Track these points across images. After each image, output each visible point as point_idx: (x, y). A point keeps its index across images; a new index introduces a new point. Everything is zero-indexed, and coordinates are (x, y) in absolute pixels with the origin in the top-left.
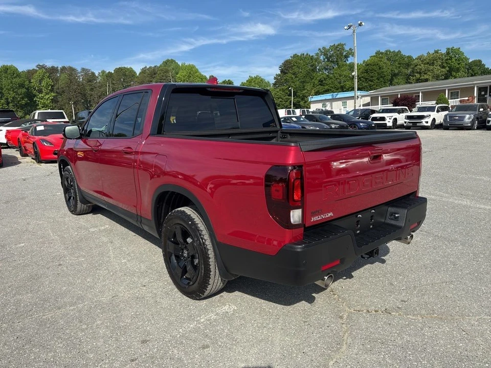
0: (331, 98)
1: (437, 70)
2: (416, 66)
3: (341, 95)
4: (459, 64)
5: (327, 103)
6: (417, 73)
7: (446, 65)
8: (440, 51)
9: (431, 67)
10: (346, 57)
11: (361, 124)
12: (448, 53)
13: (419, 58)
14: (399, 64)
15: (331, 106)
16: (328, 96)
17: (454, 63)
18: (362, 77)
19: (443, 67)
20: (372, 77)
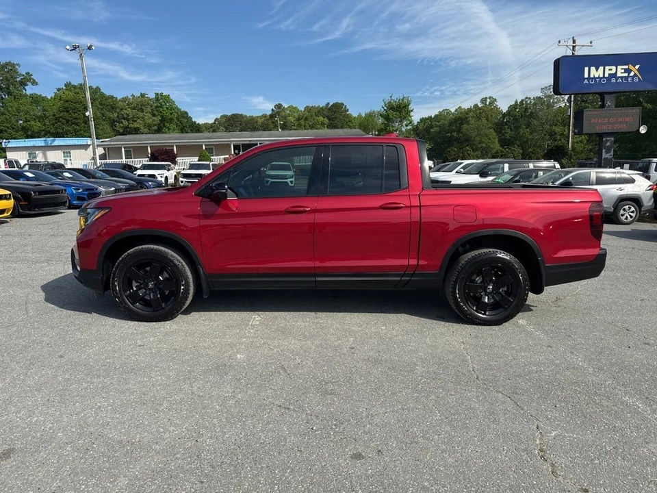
0: (43, 145)
1: (149, 119)
2: (122, 109)
3: (59, 142)
4: (171, 114)
5: (37, 152)
6: (124, 119)
7: (157, 114)
8: (146, 96)
9: (141, 114)
10: (23, 84)
11: (150, 183)
12: (157, 99)
13: (124, 100)
14: (101, 104)
15: (45, 156)
16: (39, 142)
17: (166, 113)
18: (61, 117)
19: (154, 115)
20: (76, 119)
